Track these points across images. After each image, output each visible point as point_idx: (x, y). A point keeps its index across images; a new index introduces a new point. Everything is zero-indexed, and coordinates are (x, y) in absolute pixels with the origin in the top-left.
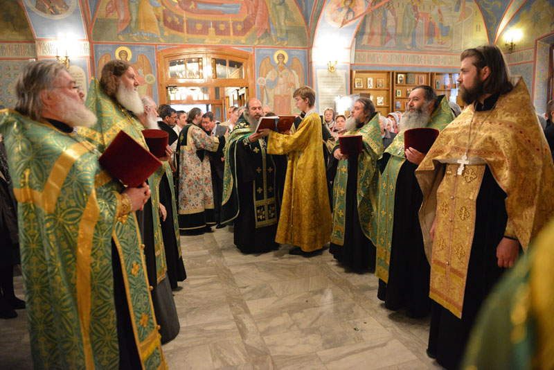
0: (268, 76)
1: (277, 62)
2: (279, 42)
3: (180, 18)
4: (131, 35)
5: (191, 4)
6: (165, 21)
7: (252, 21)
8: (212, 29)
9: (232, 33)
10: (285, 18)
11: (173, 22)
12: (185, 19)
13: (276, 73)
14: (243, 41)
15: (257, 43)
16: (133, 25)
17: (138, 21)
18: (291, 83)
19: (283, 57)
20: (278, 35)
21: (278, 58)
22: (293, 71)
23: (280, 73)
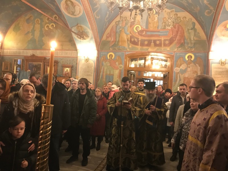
0: (181, 67)
1: (187, 59)
2: (189, 49)
3: (138, 39)
4: (115, 47)
5: (144, 32)
6: (131, 41)
7: (174, 39)
8: (152, 44)
9: (163, 45)
10: (194, 36)
11: (134, 41)
12: (140, 39)
13: (186, 65)
14: (168, 49)
15: (176, 50)
16: (116, 43)
17: (118, 41)
18: (195, 71)
19: (191, 57)
20: (189, 45)
21: (188, 57)
22: (197, 65)
23: (189, 66)
